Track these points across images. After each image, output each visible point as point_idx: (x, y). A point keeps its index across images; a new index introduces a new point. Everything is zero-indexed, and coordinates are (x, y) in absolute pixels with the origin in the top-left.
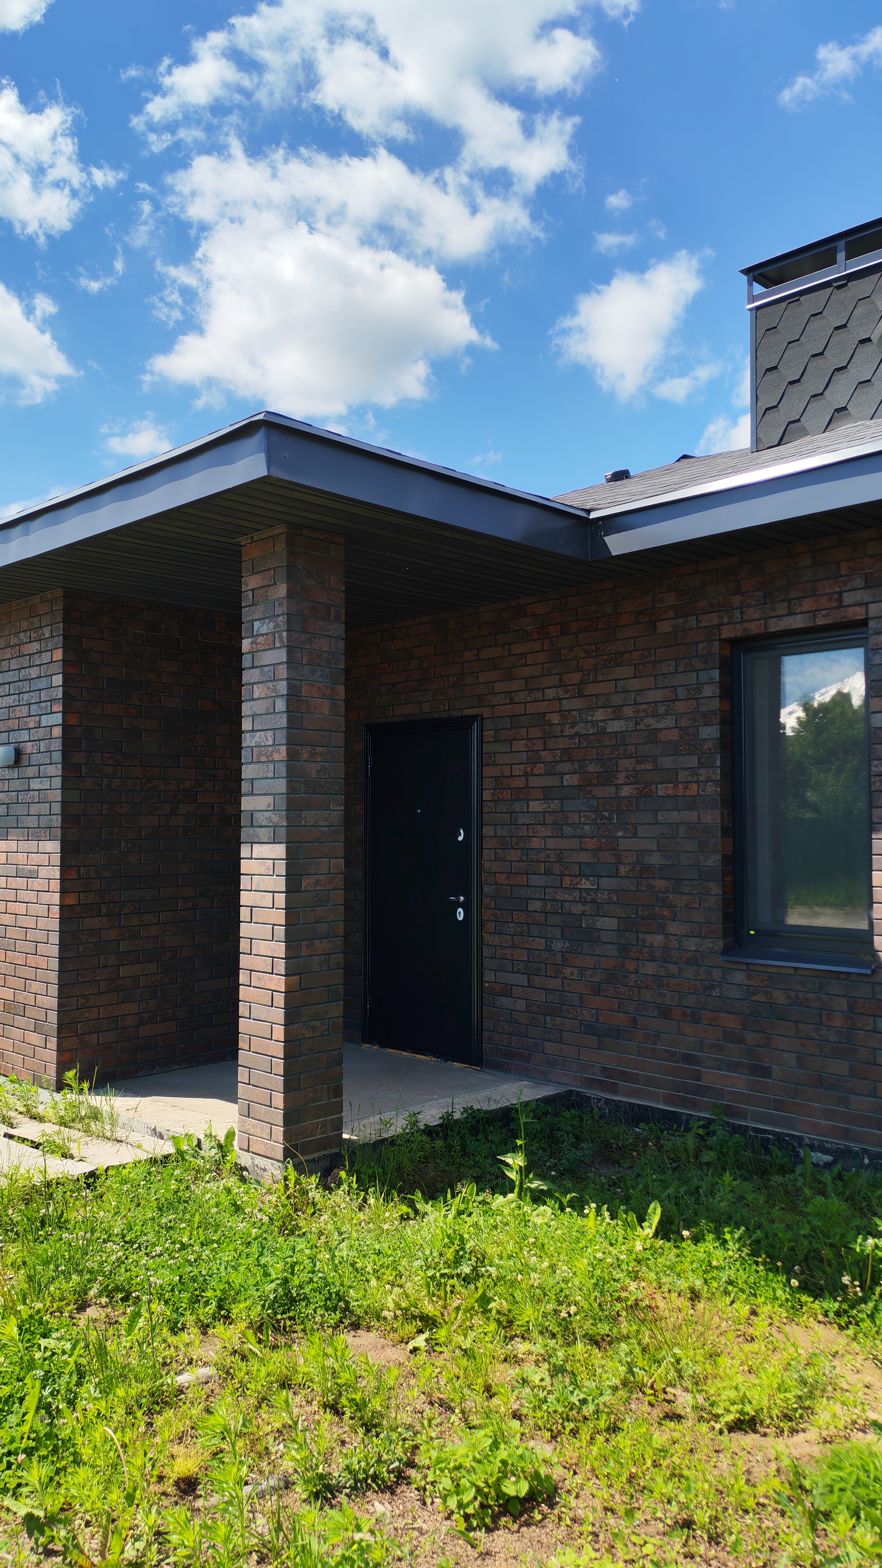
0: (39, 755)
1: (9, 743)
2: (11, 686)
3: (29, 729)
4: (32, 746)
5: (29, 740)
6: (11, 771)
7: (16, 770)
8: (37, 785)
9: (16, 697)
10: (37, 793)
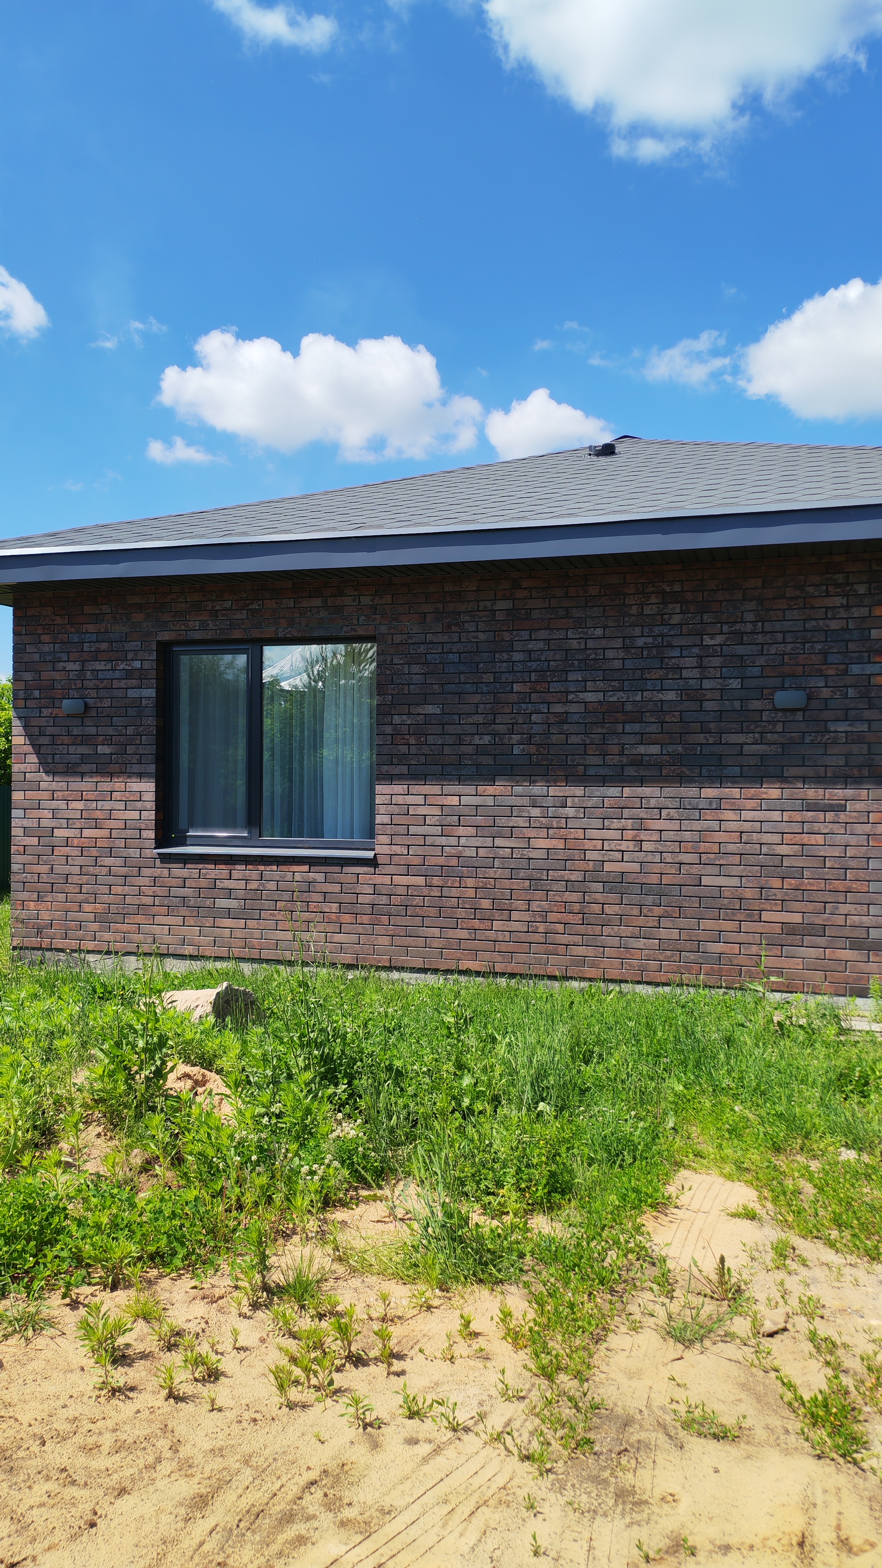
0: (847, 701)
1: (783, 687)
2: (787, 635)
3: (826, 676)
4: (832, 691)
5: (826, 686)
6: (788, 714)
7: (800, 713)
8: (843, 727)
9: (798, 645)
10: (844, 735)
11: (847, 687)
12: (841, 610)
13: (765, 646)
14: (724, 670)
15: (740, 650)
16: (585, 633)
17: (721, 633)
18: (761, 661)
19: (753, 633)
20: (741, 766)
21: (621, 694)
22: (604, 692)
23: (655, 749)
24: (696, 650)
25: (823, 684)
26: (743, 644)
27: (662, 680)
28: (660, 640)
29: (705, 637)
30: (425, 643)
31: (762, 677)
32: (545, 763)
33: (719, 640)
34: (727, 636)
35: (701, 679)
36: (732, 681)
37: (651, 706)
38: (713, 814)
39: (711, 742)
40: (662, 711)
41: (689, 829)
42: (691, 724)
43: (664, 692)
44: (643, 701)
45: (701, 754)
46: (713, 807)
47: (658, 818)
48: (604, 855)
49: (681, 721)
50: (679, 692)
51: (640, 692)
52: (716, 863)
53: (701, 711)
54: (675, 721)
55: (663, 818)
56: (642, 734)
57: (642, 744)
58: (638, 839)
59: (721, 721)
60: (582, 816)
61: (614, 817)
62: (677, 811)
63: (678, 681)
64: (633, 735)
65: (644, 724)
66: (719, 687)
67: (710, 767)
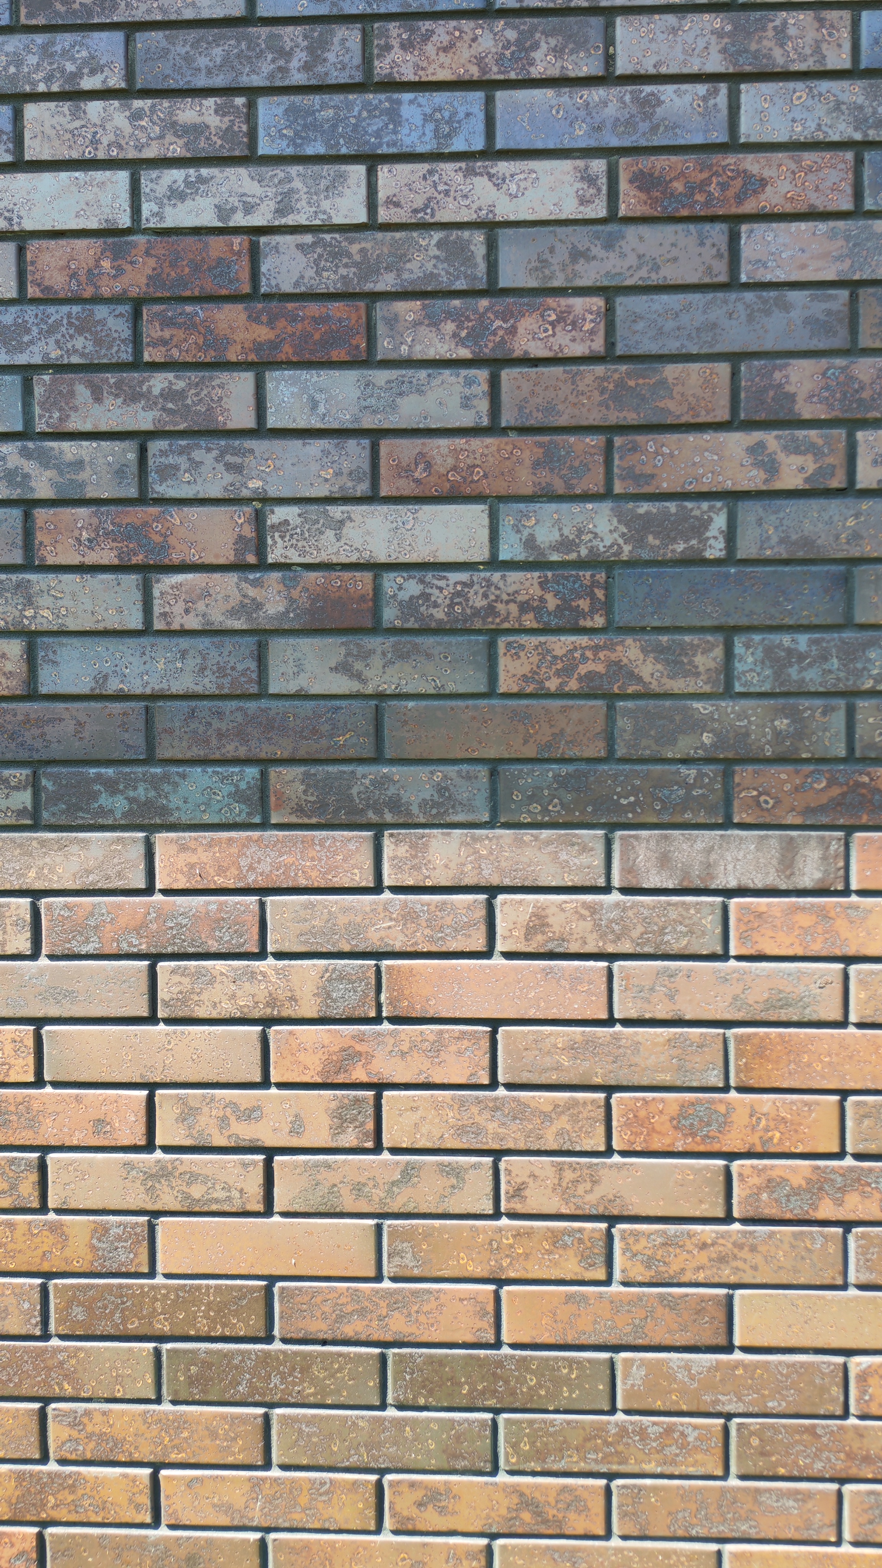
21: (234, 178)
22: (135, 165)
23: (442, 532)
27: (489, 86)
37: (420, 263)
38: (806, 920)
39: (791, 480)
40: (492, 290)
41: (661, 1013)
42: (671, 371)
43: (503, 167)
44: (372, 225)
45: (730, 559)
46: (806, 882)
47: (478, 943)
48: (163, 1173)
49: (608, 357)
50: (599, 166)
51: (358, 171)
52: (826, 1211)
53: (732, 284)
54: (578, 350)
55: (500, 946)
56: (376, 435)
57: (372, 498)
58: (359, 1075)
59: (853, 351)
60: (23, 944)
61: (214, 946)
62: (593, 909)
63: (597, 94)
64: (317, 446)
65: (381, 376)
66: (841, 131)
67: (786, 639)
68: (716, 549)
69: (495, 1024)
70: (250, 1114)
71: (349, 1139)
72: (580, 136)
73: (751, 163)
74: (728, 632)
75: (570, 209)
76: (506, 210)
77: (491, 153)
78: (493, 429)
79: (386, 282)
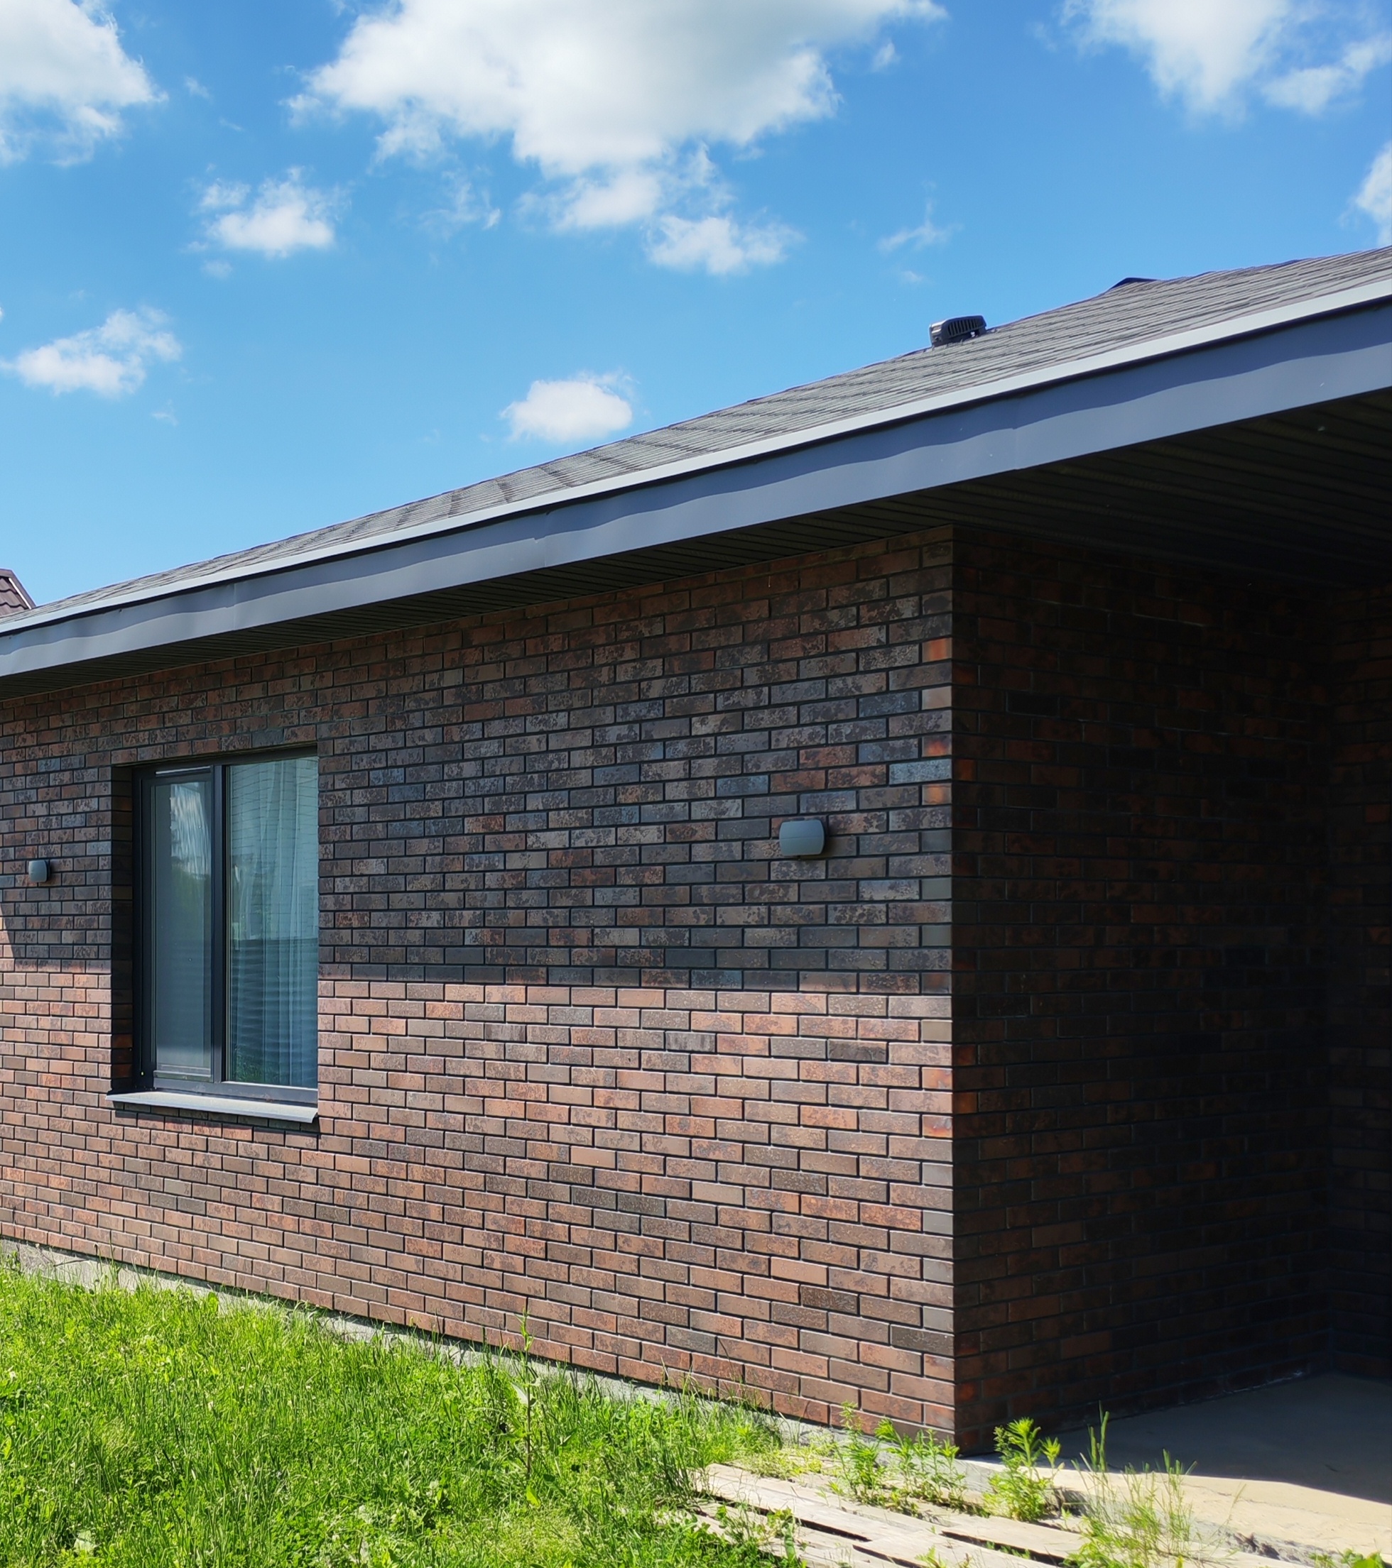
0: (888, 838)
1: (798, 814)
2: (804, 709)
3: (858, 789)
4: (866, 820)
5: (858, 810)
6: (805, 866)
7: (821, 864)
8: (880, 891)
9: (818, 728)
10: (883, 907)
11: (887, 810)
12: (877, 654)
13: (773, 733)
14: (720, 782)
15: (742, 742)
16: (546, 722)
17: (715, 712)
18: (768, 762)
19: (757, 708)
20: (743, 969)
21: (589, 832)
22: (570, 829)
23: (630, 936)
24: (682, 746)
25: (852, 806)
26: (743, 731)
27: (640, 804)
28: (636, 727)
29: (694, 719)
30: (369, 752)
31: (769, 794)
32: (500, 961)
33: (712, 724)
34: (723, 715)
35: (690, 801)
36: (729, 803)
37: (626, 856)
38: (706, 1061)
39: (702, 923)
40: (640, 864)
41: (675, 1090)
42: (677, 888)
43: (643, 828)
44: (616, 845)
45: (690, 946)
46: (706, 1049)
47: (637, 1066)
48: (571, 1132)
49: (664, 884)
50: (662, 827)
51: (613, 829)
52: (711, 1157)
53: (690, 862)
54: (657, 882)
55: (643, 1066)
56: (617, 907)
57: (616, 926)
58: (611, 1105)
59: (715, 883)
60: (544, 1060)
61: (582, 1063)
62: (661, 1055)
63: (661, 806)
64: (605, 910)
65: (618, 889)
66: (712, 816)
67: (701, 971)
68: (686, 944)
69: (641, 1091)
70: (590, 1115)
71: (610, 1125)
72: (658, 819)
73: (693, 826)
74: (691, 969)
75: (656, 841)
76: (643, 841)
77: (640, 824)
78: (640, 906)
79: (618, 862)
